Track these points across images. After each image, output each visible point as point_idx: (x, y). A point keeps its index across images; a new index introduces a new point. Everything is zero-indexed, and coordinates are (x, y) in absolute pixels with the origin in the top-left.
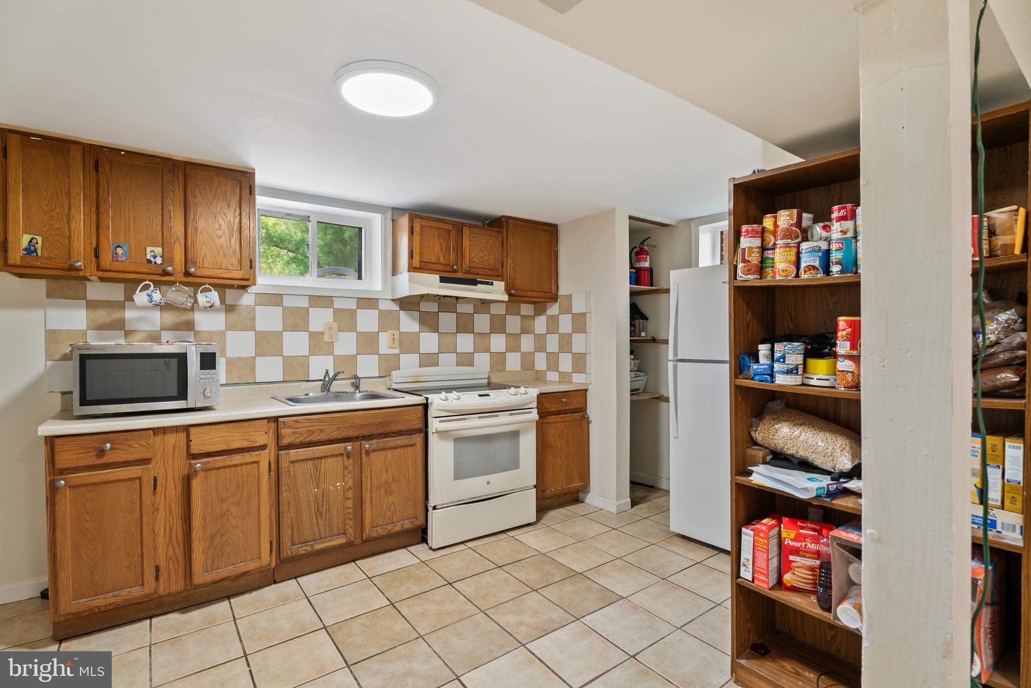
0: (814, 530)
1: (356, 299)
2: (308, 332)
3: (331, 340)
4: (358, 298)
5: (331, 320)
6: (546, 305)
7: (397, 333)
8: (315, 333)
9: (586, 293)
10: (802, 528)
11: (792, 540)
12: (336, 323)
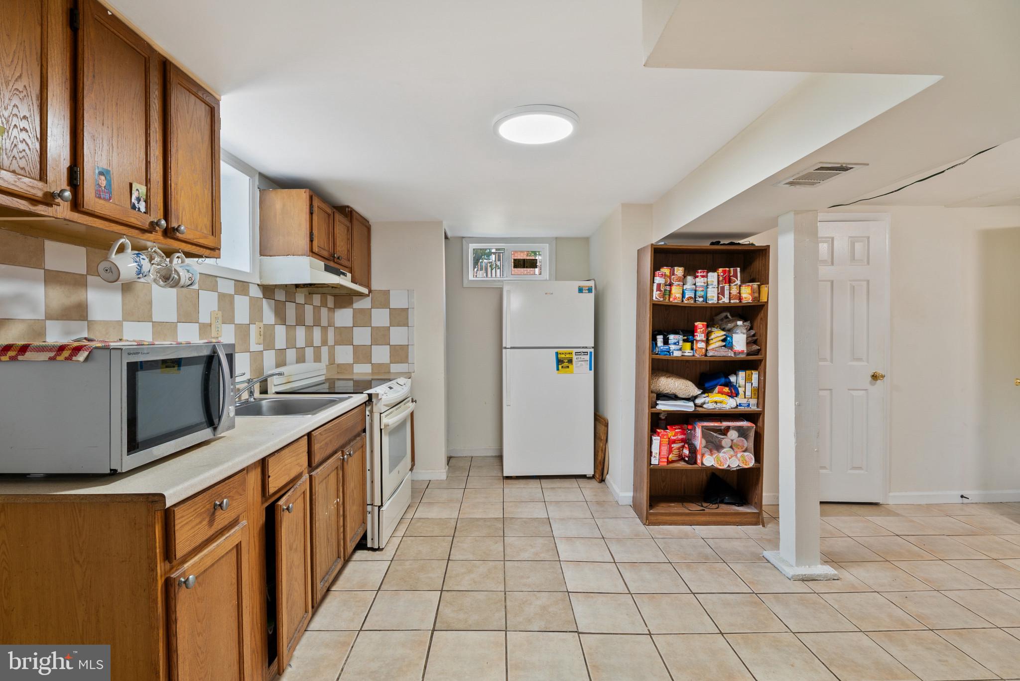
0: (679, 429)
1: (233, 281)
2: (198, 324)
3: (218, 334)
4: (235, 280)
5: (216, 309)
6: (352, 298)
7: (261, 325)
8: (204, 324)
9: (408, 290)
10: (676, 429)
11: (673, 436)
12: (220, 312)
